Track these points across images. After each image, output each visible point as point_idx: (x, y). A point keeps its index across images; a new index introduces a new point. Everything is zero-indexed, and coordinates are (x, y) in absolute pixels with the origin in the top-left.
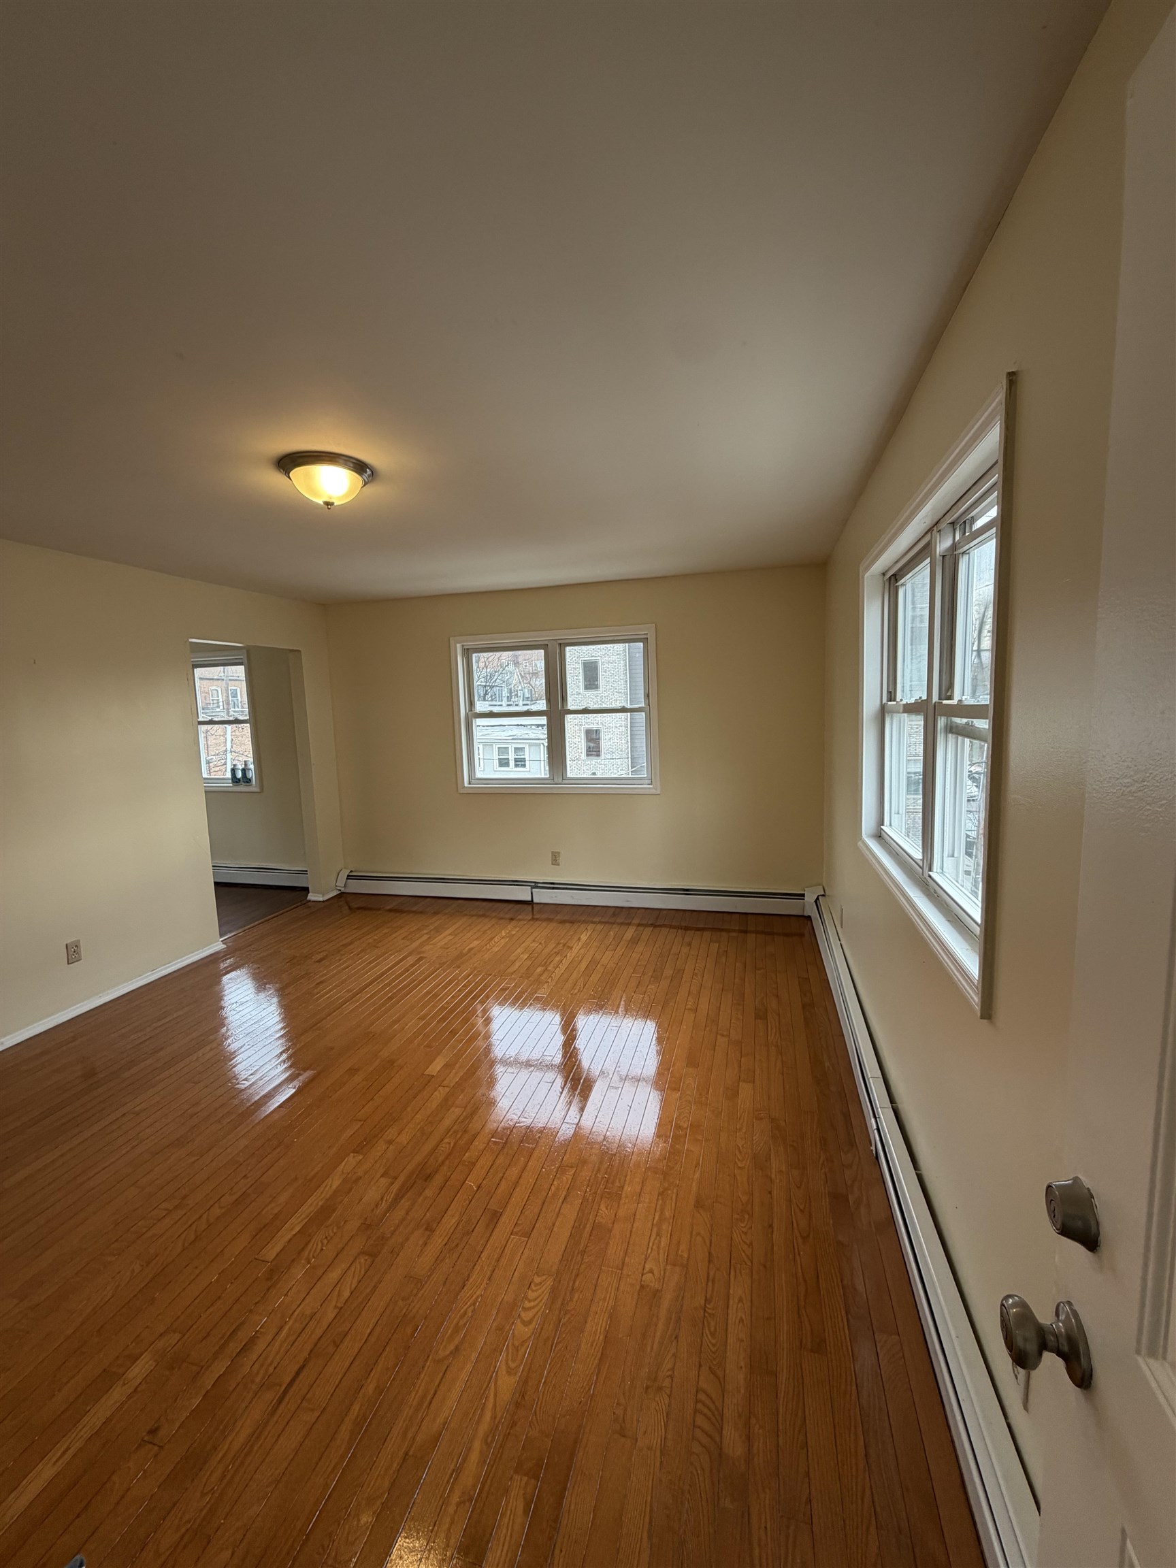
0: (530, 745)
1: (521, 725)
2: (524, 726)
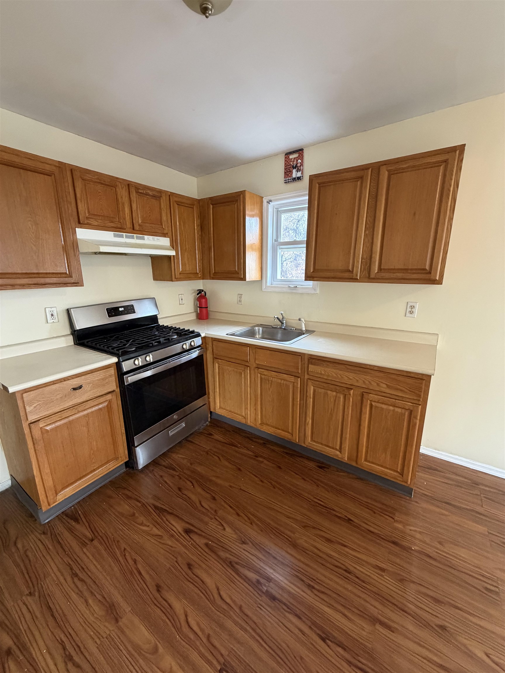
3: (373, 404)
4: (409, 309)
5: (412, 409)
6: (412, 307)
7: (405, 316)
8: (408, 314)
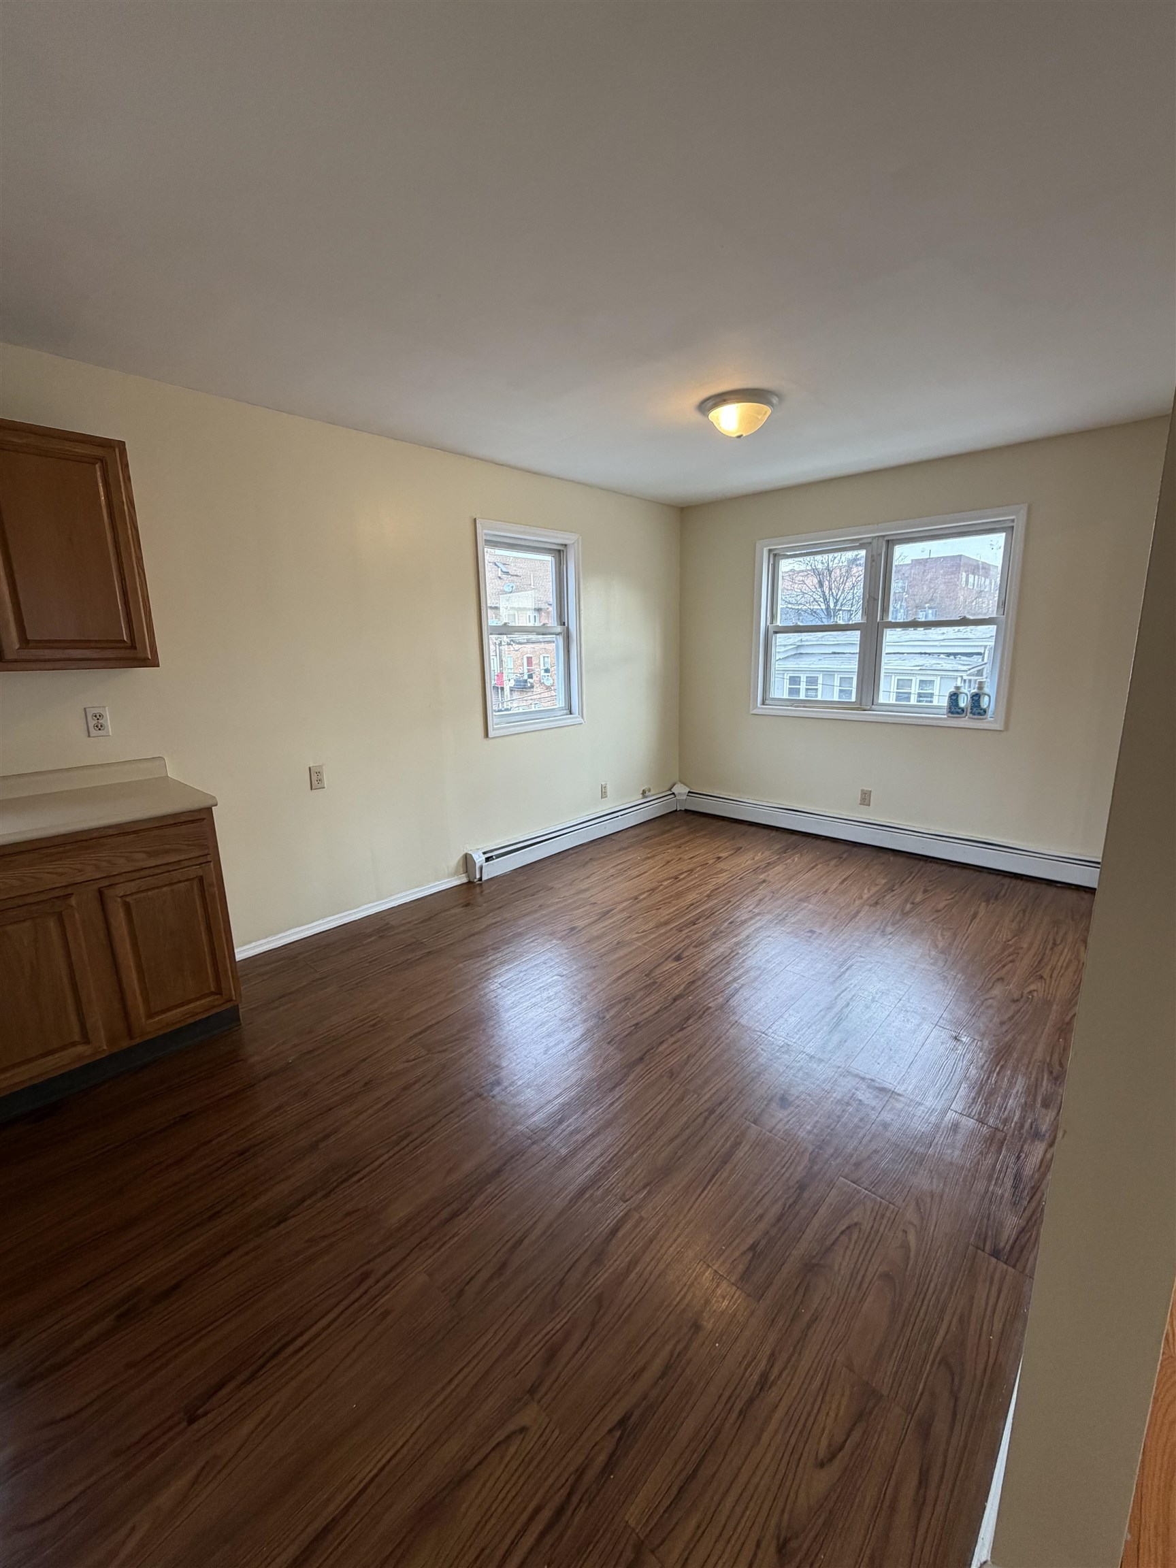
0: (942, 677)
1: (925, 653)
2: (929, 654)
3: (128, 899)
4: (92, 723)
5: (200, 873)
6: (98, 717)
7: (89, 736)
8: (93, 732)
